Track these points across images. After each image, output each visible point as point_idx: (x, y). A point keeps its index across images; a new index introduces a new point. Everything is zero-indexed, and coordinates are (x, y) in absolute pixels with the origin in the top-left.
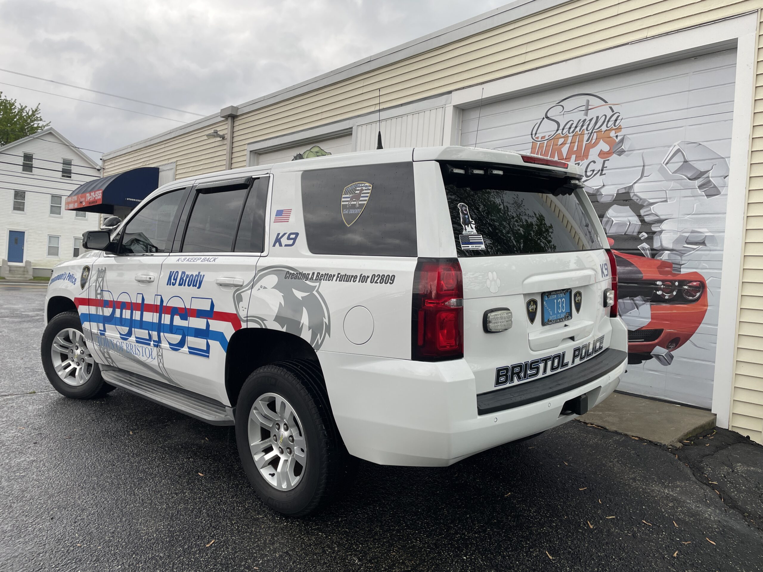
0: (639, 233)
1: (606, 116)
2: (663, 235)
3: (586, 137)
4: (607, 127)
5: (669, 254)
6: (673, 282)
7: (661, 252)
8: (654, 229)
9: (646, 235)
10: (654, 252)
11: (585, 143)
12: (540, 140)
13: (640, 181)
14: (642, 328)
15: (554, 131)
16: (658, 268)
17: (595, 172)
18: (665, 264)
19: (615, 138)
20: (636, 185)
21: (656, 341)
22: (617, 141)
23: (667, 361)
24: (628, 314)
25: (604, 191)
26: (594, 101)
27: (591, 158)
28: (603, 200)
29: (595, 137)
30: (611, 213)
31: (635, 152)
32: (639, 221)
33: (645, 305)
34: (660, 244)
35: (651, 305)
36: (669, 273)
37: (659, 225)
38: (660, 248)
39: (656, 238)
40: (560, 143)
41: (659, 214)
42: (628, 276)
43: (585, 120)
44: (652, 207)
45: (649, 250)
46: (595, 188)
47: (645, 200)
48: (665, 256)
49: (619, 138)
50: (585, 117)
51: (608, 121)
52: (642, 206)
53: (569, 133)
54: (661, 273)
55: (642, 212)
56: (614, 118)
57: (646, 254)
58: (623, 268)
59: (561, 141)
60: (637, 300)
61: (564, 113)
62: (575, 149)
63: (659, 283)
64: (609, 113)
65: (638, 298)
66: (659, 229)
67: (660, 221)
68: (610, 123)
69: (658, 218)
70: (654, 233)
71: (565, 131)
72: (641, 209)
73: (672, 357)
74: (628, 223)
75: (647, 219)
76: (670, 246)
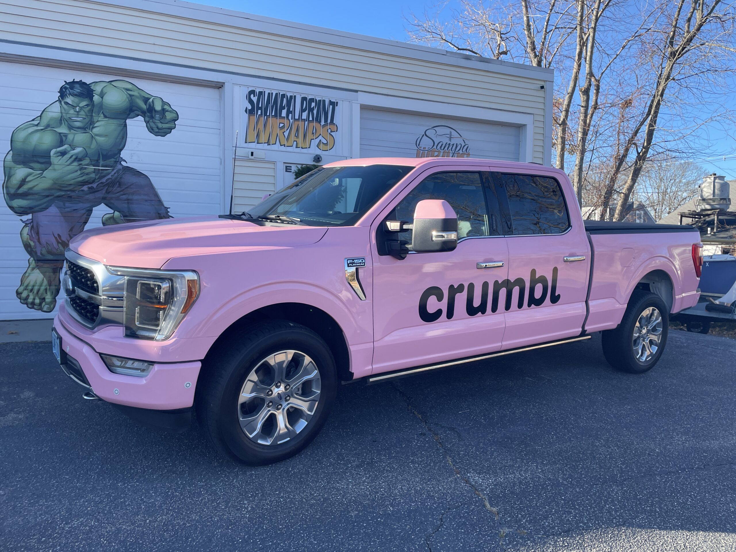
3: (451, 155)
4: (462, 152)
12: (422, 149)
26: (454, 134)
51: (463, 148)
56: (466, 147)
64: (463, 143)
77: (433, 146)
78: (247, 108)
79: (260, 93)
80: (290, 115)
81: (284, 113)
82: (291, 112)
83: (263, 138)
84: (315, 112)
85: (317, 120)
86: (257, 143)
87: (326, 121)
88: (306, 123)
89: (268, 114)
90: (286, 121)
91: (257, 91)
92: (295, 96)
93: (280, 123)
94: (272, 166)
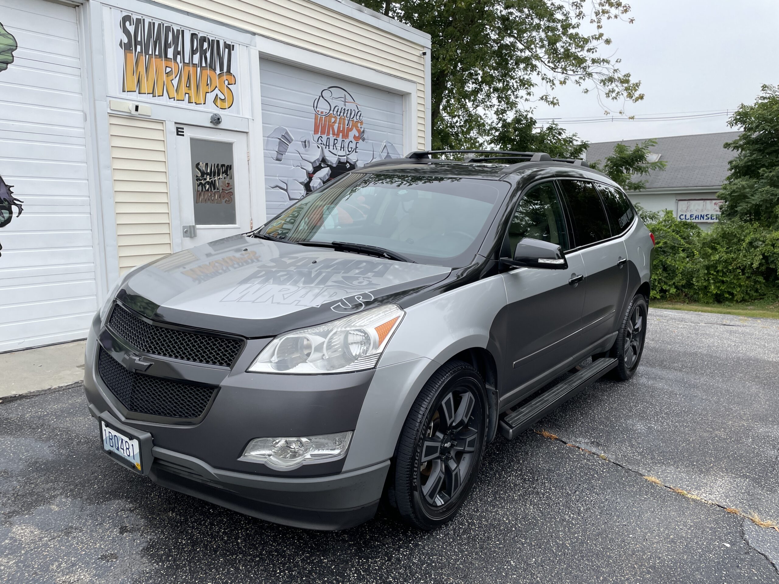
1: (355, 111)
3: (347, 122)
4: (356, 119)
11: (346, 126)
12: (320, 113)
15: (327, 110)
17: (353, 149)
19: (360, 128)
22: (361, 131)
25: (358, 164)
26: (348, 98)
27: (350, 139)
29: (351, 124)
31: (369, 140)
43: (345, 109)
46: (354, 161)
49: (362, 129)
50: (345, 107)
51: (357, 115)
53: (337, 116)
56: (359, 114)
59: (333, 120)
61: (333, 98)
62: (342, 129)
68: (358, 117)
71: (335, 112)
77: (330, 110)
78: (121, 40)
79: (138, 21)
80: (179, 57)
81: (170, 52)
82: (179, 53)
83: (146, 86)
84: (208, 55)
85: (211, 67)
86: (139, 93)
87: (221, 69)
88: (199, 69)
89: (150, 53)
90: (172, 64)
91: (135, 17)
92: (183, 31)
93: (167, 67)
94: (159, 127)
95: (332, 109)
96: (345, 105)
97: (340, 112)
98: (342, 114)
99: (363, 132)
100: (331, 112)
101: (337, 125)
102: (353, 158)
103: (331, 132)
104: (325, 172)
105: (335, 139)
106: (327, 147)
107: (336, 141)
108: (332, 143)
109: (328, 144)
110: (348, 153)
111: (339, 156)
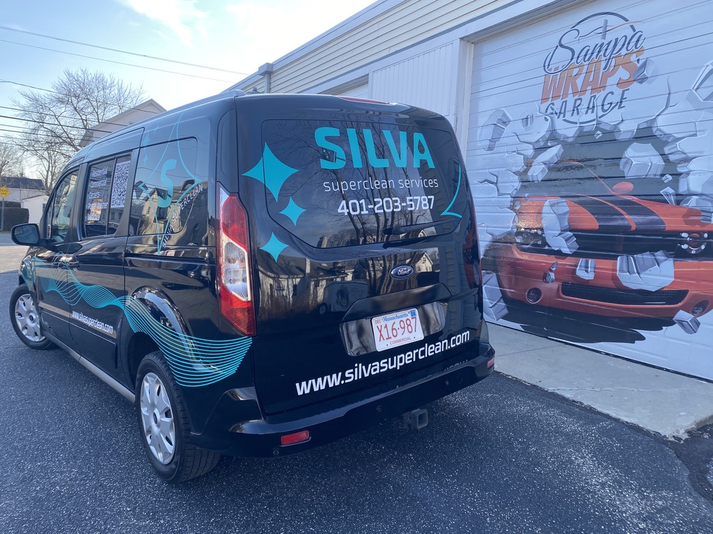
0: (662, 175)
1: (626, 36)
2: (690, 177)
3: (603, 64)
4: (628, 50)
5: (697, 199)
6: (701, 233)
7: (688, 197)
8: (680, 170)
9: (670, 178)
10: (679, 198)
11: (602, 71)
12: (553, 71)
13: (665, 113)
14: (663, 288)
15: (568, 60)
16: (683, 217)
17: (613, 105)
18: (692, 212)
19: (636, 62)
20: (660, 117)
21: (680, 304)
22: (639, 65)
23: (692, 328)
24: (647, 272)
25: (622, 127)
26: (613, 21)
27: (608, 90)
28: (621, 137)
29: (613, 64)
30: (630, 153)
31: (659, 77)
32: (662, 161)
33: (667, 261)
34: (686, 189)
35: (675, 261)
36: (698, 222)
37: (686, 164)
38: (687, 193)
39: (682, 182)
40: (574, 74)
41: (686, 151)
42: (649, 227)
43: (603, 44)
44: (678, 143)
45: (673, 195)
46: (613, 124)
47: (669, 135)
48: (693, 202)
49: (641, 62)
50: (603, 41)
51: (629, 43)
52: (666, 143)
53: (585, 61)
54: (687, 222)
55: (667, 150)
56: (635, 39)
57: (671, 201)
58: (643, 217)
59: (576, 71)
60: (659, 256)
61: (580, 37)
62: (591, 79)
63: (684, 235)
64: (630, 33)
65: (659, 253)
66: (686, 170)
67: (687, 160)
68: (631, 46)
69: (685, 156)
70: (680, 174)
71: (580, 59)
72: (665, 146)
73: (698, 324)
74: (650, 164)
75: (672, 158)
76: (699, 190)
77: (572, 59)
95: (576, 56)
96: (604, 38)
97: (592, 53)
98: (595, 54)
99: (644, 65)
100: (574, 60)
101: (583, 76)
102: (611, 119)
103: (570, 91)
104: (553, 153)
105: (576, 100)
106: (562, 115)
107: (578, 102)
108: (570, 106)
109: (563, 111)
110: (601, 113)
111: (581, 123)
